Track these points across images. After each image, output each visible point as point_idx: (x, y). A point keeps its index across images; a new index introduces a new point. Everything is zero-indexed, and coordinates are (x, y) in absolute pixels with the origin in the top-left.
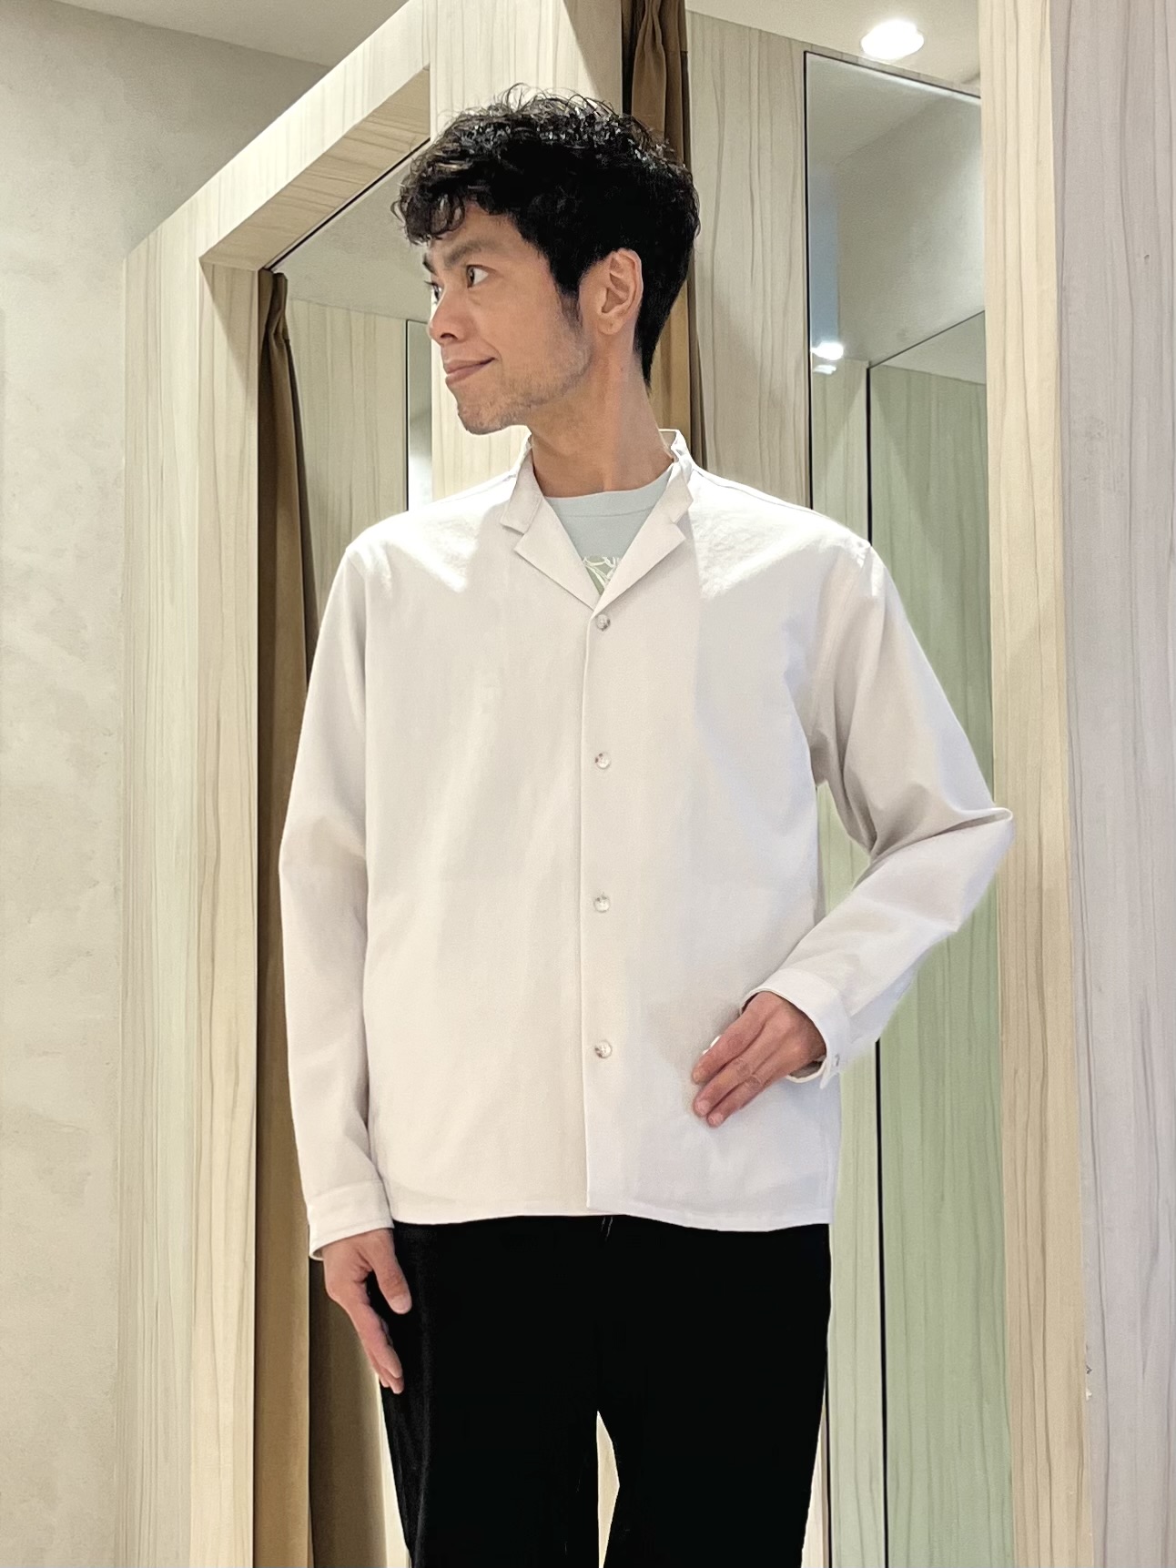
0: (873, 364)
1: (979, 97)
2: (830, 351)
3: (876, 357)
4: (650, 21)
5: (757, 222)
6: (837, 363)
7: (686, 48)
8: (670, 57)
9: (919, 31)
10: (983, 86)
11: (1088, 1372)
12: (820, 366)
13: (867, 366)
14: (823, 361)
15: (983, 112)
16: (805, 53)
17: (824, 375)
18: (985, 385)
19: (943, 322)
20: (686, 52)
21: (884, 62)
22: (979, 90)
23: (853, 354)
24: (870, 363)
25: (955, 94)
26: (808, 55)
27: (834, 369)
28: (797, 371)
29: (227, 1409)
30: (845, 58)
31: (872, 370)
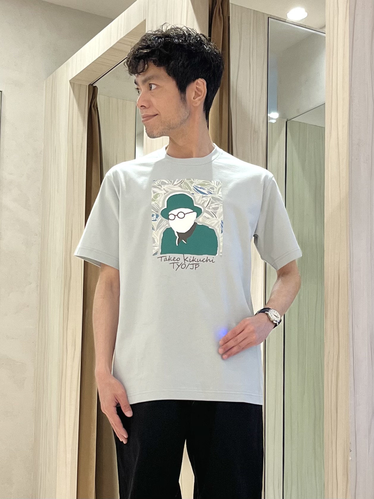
0: (288, 120)
1: (325, 33)
2: (274, 115)
3: (289, 118)
4: (218, 6)
5: (251, 73)
6: (277, 119)
7: (230, 15)
8: (224, 17)
9: (306, 11)
10: (326, 30)
11: (350, 451)
12: (271, 120)
13: (286, 120)
14: (272, 119)
15: (326, 38)
16: (268, 18)
17: (272, 123)
18: (325, 128)
19: (312, 107)
20: (229, 17)
21: (294, 21)
22: (325, 31)
23: (281, 117)
24: (287, 119)
25: (317, 32)
26: (269, 18)
27: (275, 121)
28: (263, 122)
29: (69, 456)
30: (282, 20)
31: (288, 122)
